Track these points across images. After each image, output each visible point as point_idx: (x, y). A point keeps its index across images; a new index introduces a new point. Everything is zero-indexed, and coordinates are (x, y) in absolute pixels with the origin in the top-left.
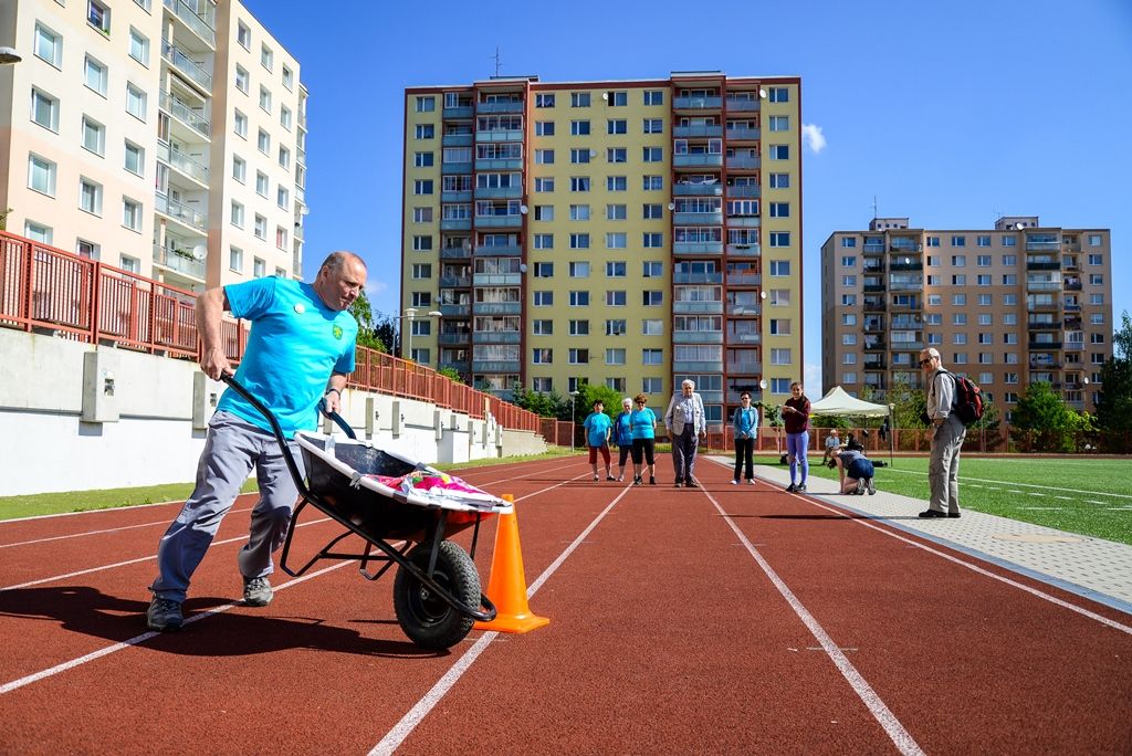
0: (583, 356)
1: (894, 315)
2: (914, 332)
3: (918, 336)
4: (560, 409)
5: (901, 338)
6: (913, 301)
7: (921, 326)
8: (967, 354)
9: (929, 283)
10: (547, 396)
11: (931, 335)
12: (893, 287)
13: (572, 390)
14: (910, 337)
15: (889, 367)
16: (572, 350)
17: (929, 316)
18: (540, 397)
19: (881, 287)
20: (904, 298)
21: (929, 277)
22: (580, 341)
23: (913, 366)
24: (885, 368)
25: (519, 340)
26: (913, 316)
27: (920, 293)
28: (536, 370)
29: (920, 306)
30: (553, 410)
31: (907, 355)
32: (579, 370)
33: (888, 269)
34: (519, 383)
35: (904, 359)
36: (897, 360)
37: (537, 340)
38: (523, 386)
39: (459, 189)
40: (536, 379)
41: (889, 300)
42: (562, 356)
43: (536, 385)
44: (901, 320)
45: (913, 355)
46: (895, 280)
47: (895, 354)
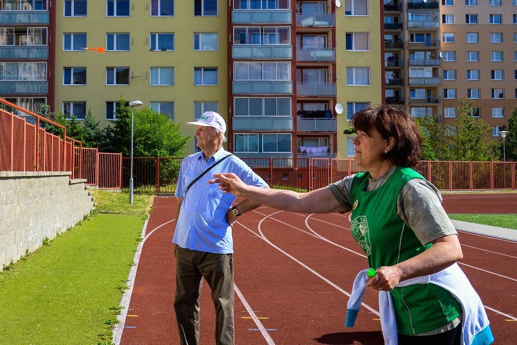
0: (123, 76)
1: (412, 52)
2: (431, 68)
3: (435, 71)
4: (98, 138)
5: (418, 74)
6: (428, 39)
7: (437, 62)
8: (479, 90)
9: (444, 22)
10: (81, 124)
11: (445, 71)
12: (410, 24)
13: (110, 115)
14: (428, 73)
15: (407, 102)
16: (110, 69)
17: (444, 52)
18: (73, 123)
19: (398, 25)
20: (420, 36)
21: (444, 16)
22: (119, 59)
23: (429, 101)
24: (403, 103)
25: (46, 55)
26: (429, 53)
27: (436, 31)
28: (67, 92)
29: (436, 43)
30: (88, 140)
31: (424, 90)
32: (117, 92)
33: (405, 7)
34: (46, 106)
35: (420, 94)
36: (414, 95)
37: (67, 57)
38: (52, 109)
40: (66, 105)
41: (407, 37)
42: (97, 76)
43: (67, 113)
44: (419, 56)
45: (429, 90)
46: (411, 20)
47: (413, 90)
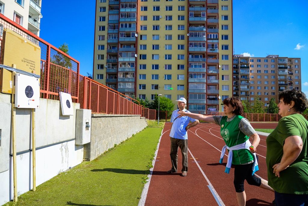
0: (156, 87)
1: (241, 81)
2: (247, 86)
3: (248, 87)
4: (149, 105)
5: (243, 87)
6: (246, 77)
7: (249, 84)
8: (261, 92)
9: (251, 72)
10: (144, 101)
11: (251, 87)
12: (241, 73)
13: (152, 99)
14: (246, 87)
15: (240, 96)
16: (153, 85)
17: (251, 81)
18: (142, 101)
19: (237, 73)
20: (244, 76)
21: (251, 70)
22: (155, 82)
23: (246, 95)
24: (238, 96)
25: (134, 81)
26: (246, 81)
27: (248, 75)
28: (140, 91)
29: (248, 78)
30: (146, 106)
31: (245, 92)
32: (155, 92)
33: (240, 68)
34: (134, 96)
35: (244, 93)
36: (242, 94)
37: (140, 81)
38: (136, 97)
39: (114, 29)
40: (140, 95)
41: (240, 77)
42: (149, 87)
43: (140, 98)
44: (243, 82)
45: (246, 92)
46: (241, 71)
47: (241, 92)
